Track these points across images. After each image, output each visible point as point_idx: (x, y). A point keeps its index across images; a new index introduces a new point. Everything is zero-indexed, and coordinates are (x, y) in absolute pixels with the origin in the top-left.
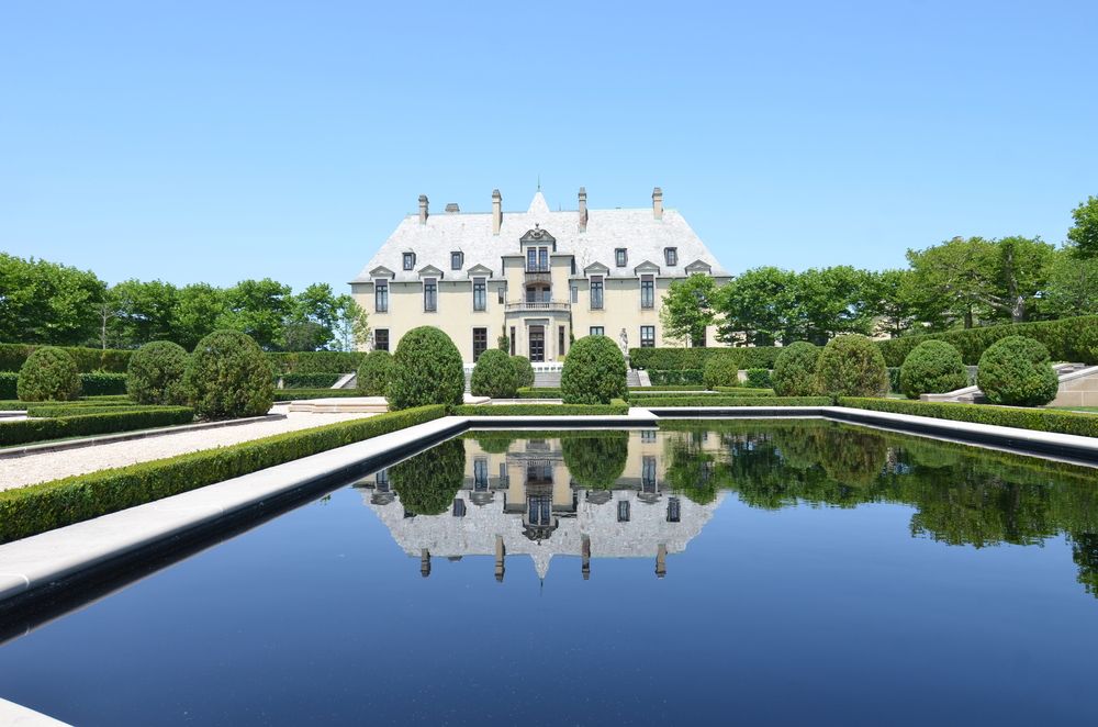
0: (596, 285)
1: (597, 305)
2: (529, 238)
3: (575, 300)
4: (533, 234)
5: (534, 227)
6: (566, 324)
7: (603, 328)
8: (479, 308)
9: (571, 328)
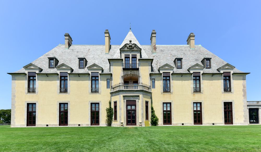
0: (167, 78)
1: (167, 90)
2: (126, 49)
3: (154, 86)
4: (128, 46)
5: (129, 43)
6: (149, 100)
7: (170, 103)
8: (95, 91)
9: (152, 103)
